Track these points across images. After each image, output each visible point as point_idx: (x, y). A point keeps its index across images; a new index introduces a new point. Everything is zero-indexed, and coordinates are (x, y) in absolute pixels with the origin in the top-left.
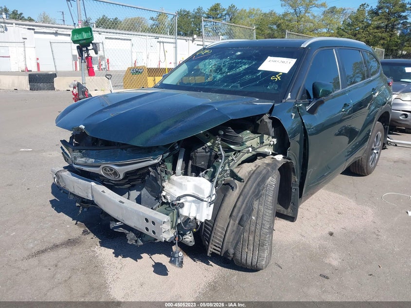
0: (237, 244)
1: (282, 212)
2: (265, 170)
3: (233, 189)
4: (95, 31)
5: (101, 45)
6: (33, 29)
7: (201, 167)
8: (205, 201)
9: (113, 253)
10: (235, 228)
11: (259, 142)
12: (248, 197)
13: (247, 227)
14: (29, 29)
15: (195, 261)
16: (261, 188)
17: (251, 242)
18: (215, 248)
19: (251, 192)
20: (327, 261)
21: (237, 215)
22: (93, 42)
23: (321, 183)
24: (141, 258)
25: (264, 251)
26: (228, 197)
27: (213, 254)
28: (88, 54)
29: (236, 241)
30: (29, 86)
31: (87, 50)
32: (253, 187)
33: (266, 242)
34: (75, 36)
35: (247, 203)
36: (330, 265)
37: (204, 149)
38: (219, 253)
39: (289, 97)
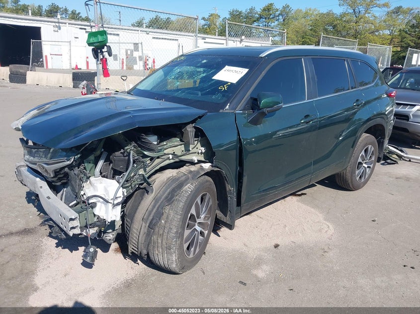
0: (148, 245)
1: (222, 220)
2: (185, 177)
3: (148, 192)
4: (111, 34)
5: (140, 45)
6: (85, 29)
7: (119, 170)
8: (110, 203)
9: (56, 243)
10: (146, 231)
11: (183, 149)
12: (160, 202)
13: (157, 229)
14: (81, 28)
15: (125, 259)
16: (176, 194)
17: (160, 245)
18: (133, 248)
19: (163, 197)
20: (255, 272)
21: (148, 219)
22: (107, 44)
23: (269, 194)
24: (78, 249)
25: (171, 254)
26: (144, 200)
27: (132, 253)
28: (103, 56)
29: (147, 243)
30: (72, 84)
31: (102, 52)
32: (167, 193)
33: (172, 246)
34: (91, 39)
35: (158, 208)
36: (256, 276)
37: (123, 153)
38: (137, 253)
39: (227, 107)
